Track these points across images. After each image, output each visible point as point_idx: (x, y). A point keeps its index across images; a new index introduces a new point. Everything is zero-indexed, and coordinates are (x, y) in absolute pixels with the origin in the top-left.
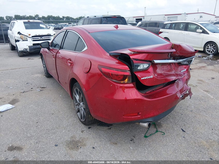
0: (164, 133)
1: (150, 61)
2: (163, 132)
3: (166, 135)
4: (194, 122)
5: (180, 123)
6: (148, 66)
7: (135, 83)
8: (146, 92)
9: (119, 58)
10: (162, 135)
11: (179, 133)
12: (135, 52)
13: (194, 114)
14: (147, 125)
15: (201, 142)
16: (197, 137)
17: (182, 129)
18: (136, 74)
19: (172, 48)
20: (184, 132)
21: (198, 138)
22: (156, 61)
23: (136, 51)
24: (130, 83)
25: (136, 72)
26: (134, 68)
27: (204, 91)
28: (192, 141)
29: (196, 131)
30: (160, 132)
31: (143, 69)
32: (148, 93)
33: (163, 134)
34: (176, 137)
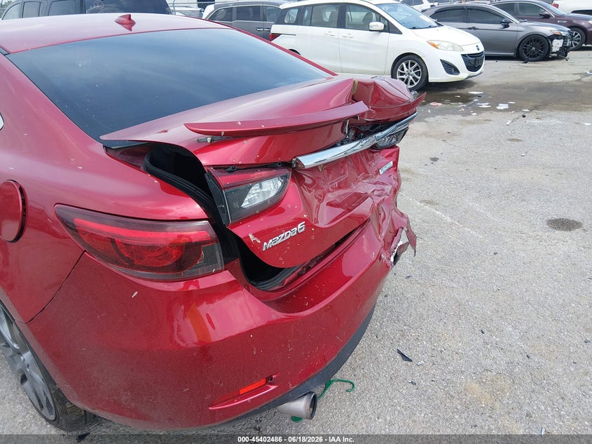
0: (352, 383)
1: (287, 165)
2: (347, 378)
3: (358, 388)
4: (425, 317)
5: (388, 330)
6: (280, 184)
7: (237, 262)
8: (284, 281)
9: (152, 161)
10: (348, 394)
11: (396, 370)
12: (219, 134)
13: (419, 286)
14: (306, 403)
15: (465, 389)
16: (449, 372)
17: (399, 352)
18: (240, 231)
19: (354, 99)
20: (409, 363)
21: (453, 373)
22: (308, 161)
23: (223, 131)
24: (221, 271)
25: (236, 225)
26: (224, 210)
27: (424, 201)
28: (441, 394)
29: (439, 349)
30: (339, 381)
31: (265, 202)
32: (289, 284)
33: (348, 386)
34: (390, 390)
